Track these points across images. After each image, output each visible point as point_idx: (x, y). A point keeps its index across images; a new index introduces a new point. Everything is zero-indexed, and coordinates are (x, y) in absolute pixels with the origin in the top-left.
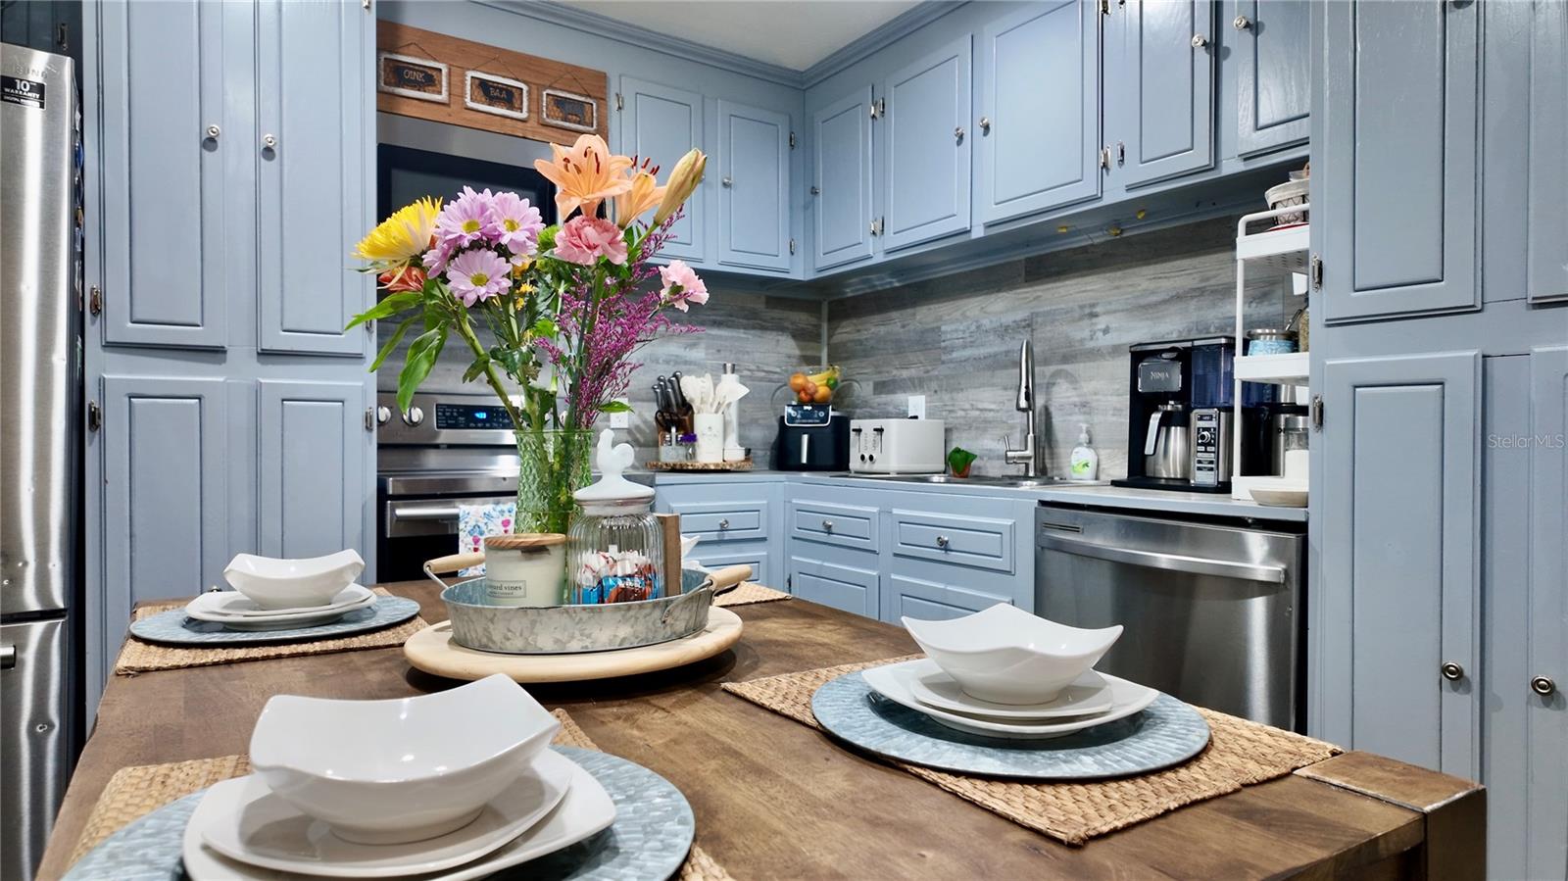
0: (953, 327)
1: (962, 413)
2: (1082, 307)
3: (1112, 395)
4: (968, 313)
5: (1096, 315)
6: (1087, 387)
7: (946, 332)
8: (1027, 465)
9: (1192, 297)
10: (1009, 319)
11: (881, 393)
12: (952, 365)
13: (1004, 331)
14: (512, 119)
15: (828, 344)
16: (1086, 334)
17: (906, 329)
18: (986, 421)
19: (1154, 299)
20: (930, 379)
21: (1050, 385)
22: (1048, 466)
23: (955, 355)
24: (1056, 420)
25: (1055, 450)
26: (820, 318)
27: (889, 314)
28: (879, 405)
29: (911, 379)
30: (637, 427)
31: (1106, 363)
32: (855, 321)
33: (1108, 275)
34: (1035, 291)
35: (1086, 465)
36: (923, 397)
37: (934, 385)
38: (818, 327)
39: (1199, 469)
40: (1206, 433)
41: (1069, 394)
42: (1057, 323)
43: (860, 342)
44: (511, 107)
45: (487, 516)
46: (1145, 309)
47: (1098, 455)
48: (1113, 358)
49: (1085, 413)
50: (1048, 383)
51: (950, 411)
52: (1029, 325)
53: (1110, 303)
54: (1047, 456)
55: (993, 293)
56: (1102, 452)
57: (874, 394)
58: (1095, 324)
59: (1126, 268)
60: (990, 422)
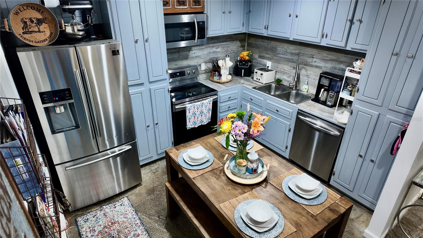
0: (280, 49)
1: (280, 69)
2: (311, 55)
3: (314, 75)
4: (284, 47)
5: (314, 58)
6: (309, 72)
7: (278, 50)
8: (293, 87)
9: (335, 61)
10: (294, 52)
11: (260, 58)
12: (279, 57)
13: (292, 54)
14: (185, 8)
15: (247, 42)
16: (311, 61)
17: (269, 45)
18: (285, 72)
19: (327, 59)
20: (273, 59)
21: (301, 69)
22: (298, 86)
23: (280, 55)
24: (301, 77)
25: (300, 83)
26: (246, 35)
27: (264, 40)
28: (259, 61)
29: (268, 58)
31: (314, 68)
32: (255, 38)
33: (318, 50)
34: (301, 47)
35: (306, 89)
36: (271, 62)
37: (274, 61)
38: (245, 38)
39: (329, 101)
40: (331, 96)
41: (305, 72)
42: (305, 56)
43: (256, 44)
44: (184, 6)
45: (191, 106)
47: (308, 87)
48: (316, 68)
49: (307, 77)
50: (300, 69)
51: (277, 68)
52: (298, 54)
53: (317, 56)
54: (297, 84)
55: (291, 44)
56: (309, 86)
57: (259, 58)
58: (313, 60)
59: (322, 50)
60: (286, 73)
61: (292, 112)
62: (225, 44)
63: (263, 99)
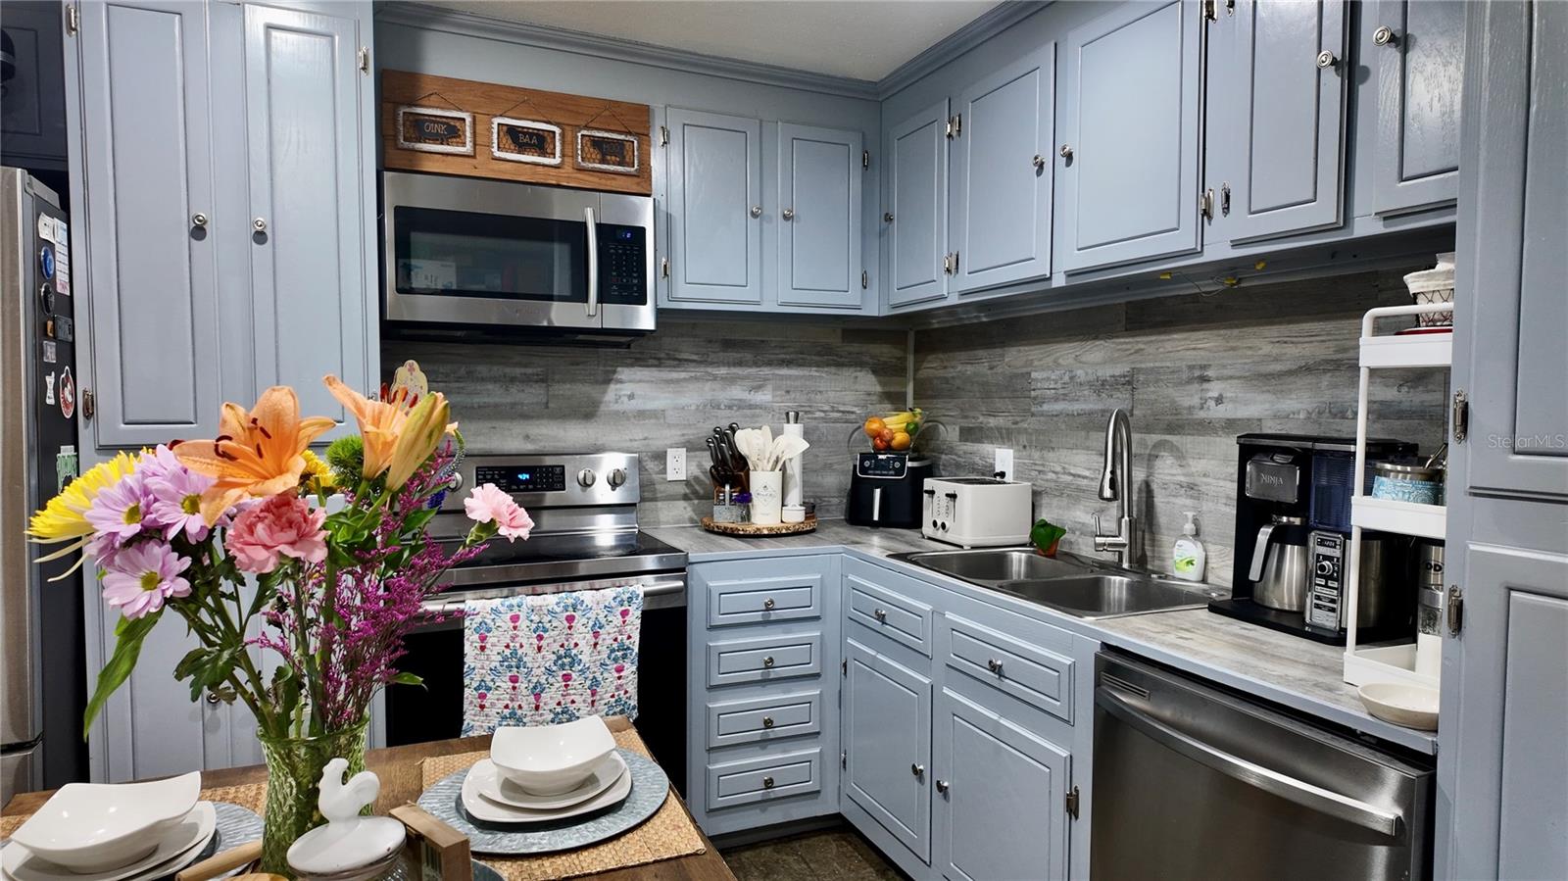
0: (1044, 375)
1: (1051, 476)
2: (1191, 368)
3: (1225, 480)
4: (1060, 361)
5: (1204, 379)
6: (1197, 466)
7: (1036, 380)
8: (1121, 553)
9: (1325, 371)
10: (1106, 372)
11: (967, 440)
12: (1042, 418)
13: (1101, 386)
14: (544, 165)
15: (914, 379)
16: (1196, 401)
17: (995, 370)
18: (1079, 489)
19: (1278, 367)
20: (1019, 432)
21: (1152, 458)
22: (1149, 554)
23: (1045, 407)
24: (1159, 500)
25: (1158, 537)
26: (905, 351)
27: (976, 352)
28: (965, 453)
29: (999, 429)
30: (696, 478)
31: (1218, 439)
32: (941, 356)
33: (1222, 332)
34: (1138, 342)
35: (1191, 563)
36: (1012, 451)
37: (1023, 439)
38: (905, 359)
39: (1318, 606)
40: (1326, 563)
41: (1174, 472)
42: (1161, 384)
43: (946, 380)
44: (543, 154)
45: (495, 611)
46: (1265, 379)
47: (1205, 550)
48: (1228, 434)
49: (1192, 497)
50: (1150, 455)
51: (1040, 472)
52: (1129, 382)
53: (1224, 367)
54: (1147, 542)
55: (1087, 340)
56: (1211, 547)
57: (960, 441)
58: (1208, 390)
59: (1244, 326)
60: (1084, 491)
61: (1072, 668)
62: (797, 378)
63: (927, 608)
